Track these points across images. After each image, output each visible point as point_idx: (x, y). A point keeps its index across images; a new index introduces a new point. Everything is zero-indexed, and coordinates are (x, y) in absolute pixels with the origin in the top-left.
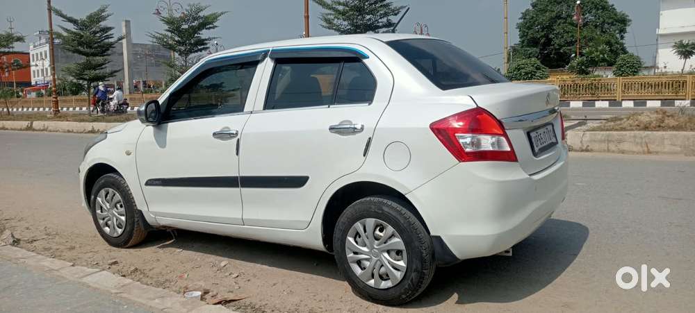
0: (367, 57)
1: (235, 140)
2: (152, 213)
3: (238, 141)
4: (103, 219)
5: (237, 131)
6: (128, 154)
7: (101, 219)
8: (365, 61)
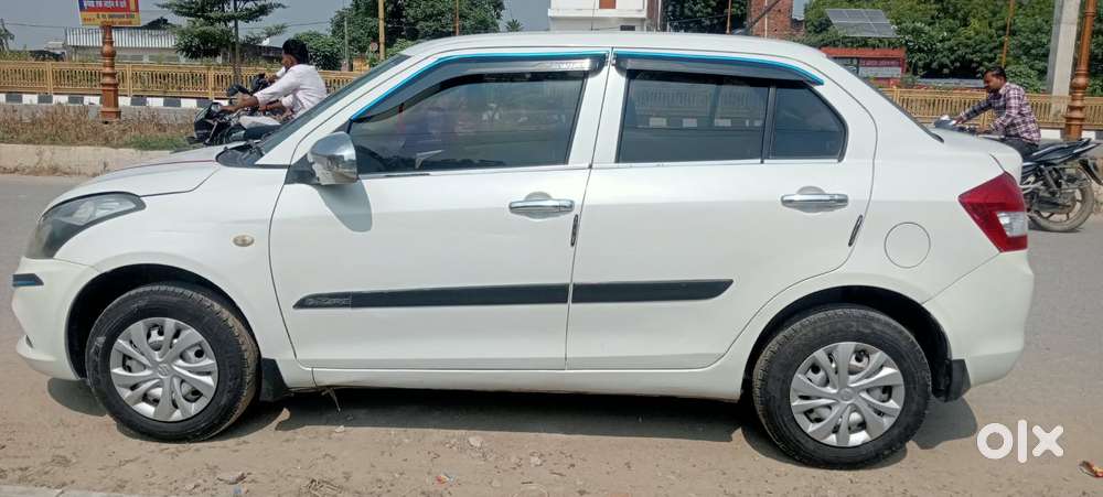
0: (820, 83)
1: (568, 218)
2: (306, 363)
3: (576, 219)
4: (133, 388)
5: (572, 202)
6: (243, 242)
7: (125, 386)
8: (818, 88)
